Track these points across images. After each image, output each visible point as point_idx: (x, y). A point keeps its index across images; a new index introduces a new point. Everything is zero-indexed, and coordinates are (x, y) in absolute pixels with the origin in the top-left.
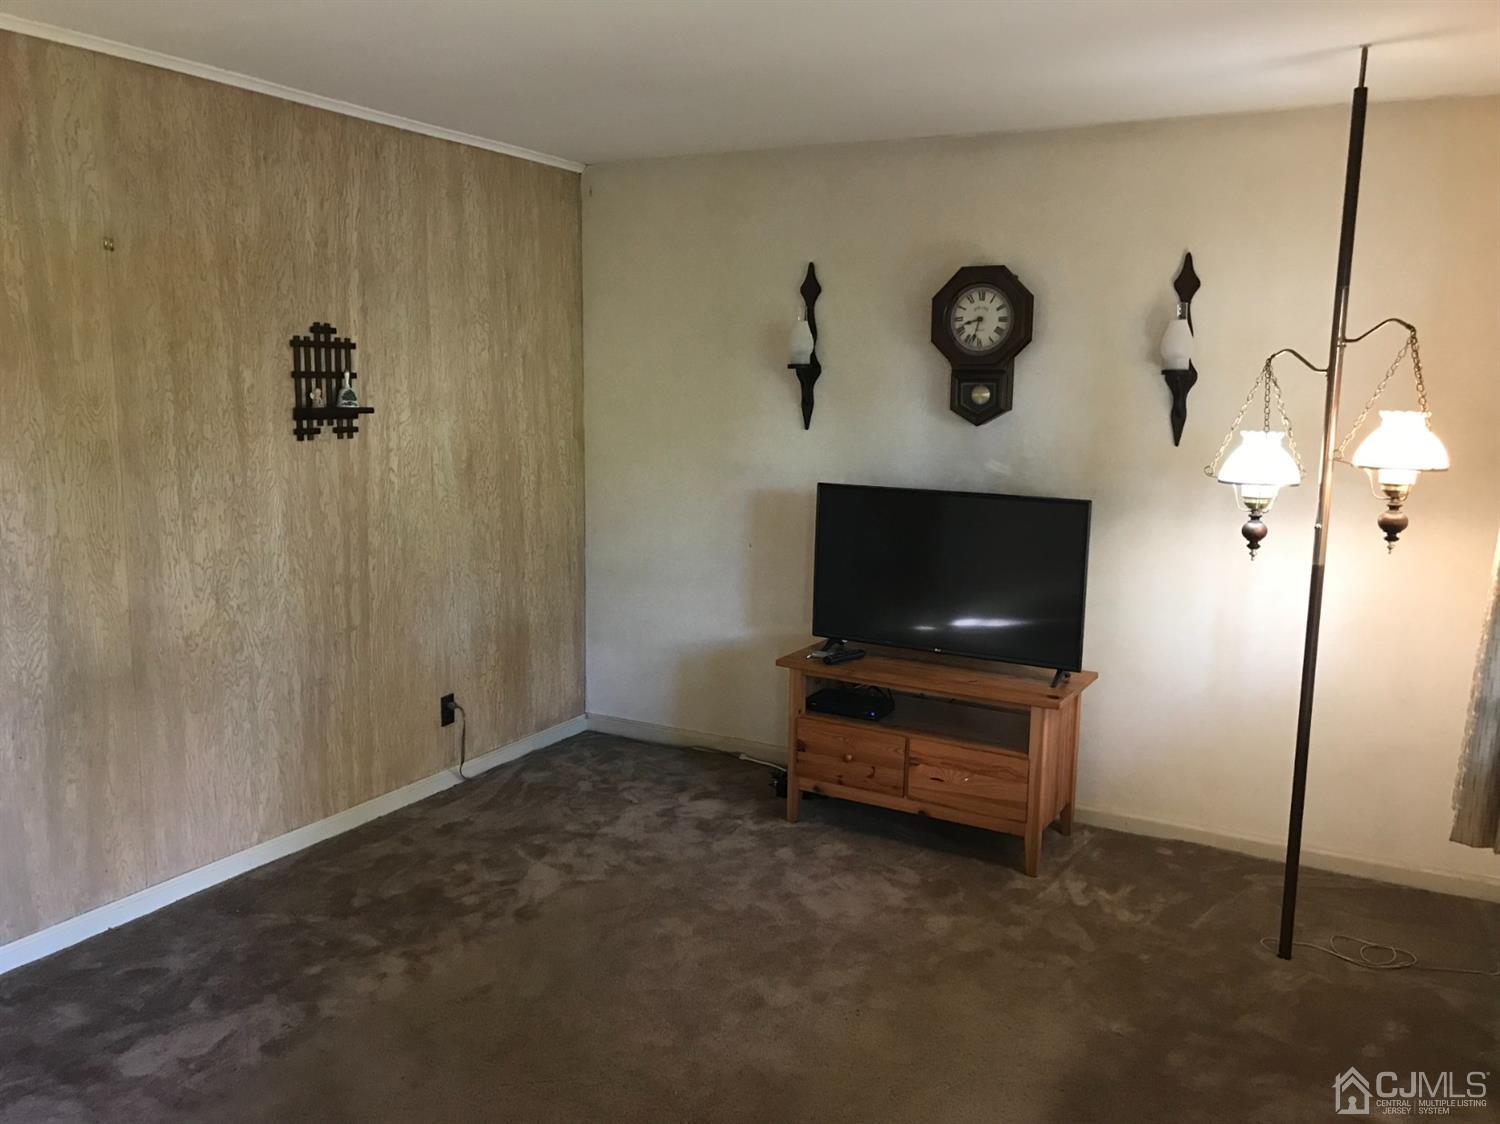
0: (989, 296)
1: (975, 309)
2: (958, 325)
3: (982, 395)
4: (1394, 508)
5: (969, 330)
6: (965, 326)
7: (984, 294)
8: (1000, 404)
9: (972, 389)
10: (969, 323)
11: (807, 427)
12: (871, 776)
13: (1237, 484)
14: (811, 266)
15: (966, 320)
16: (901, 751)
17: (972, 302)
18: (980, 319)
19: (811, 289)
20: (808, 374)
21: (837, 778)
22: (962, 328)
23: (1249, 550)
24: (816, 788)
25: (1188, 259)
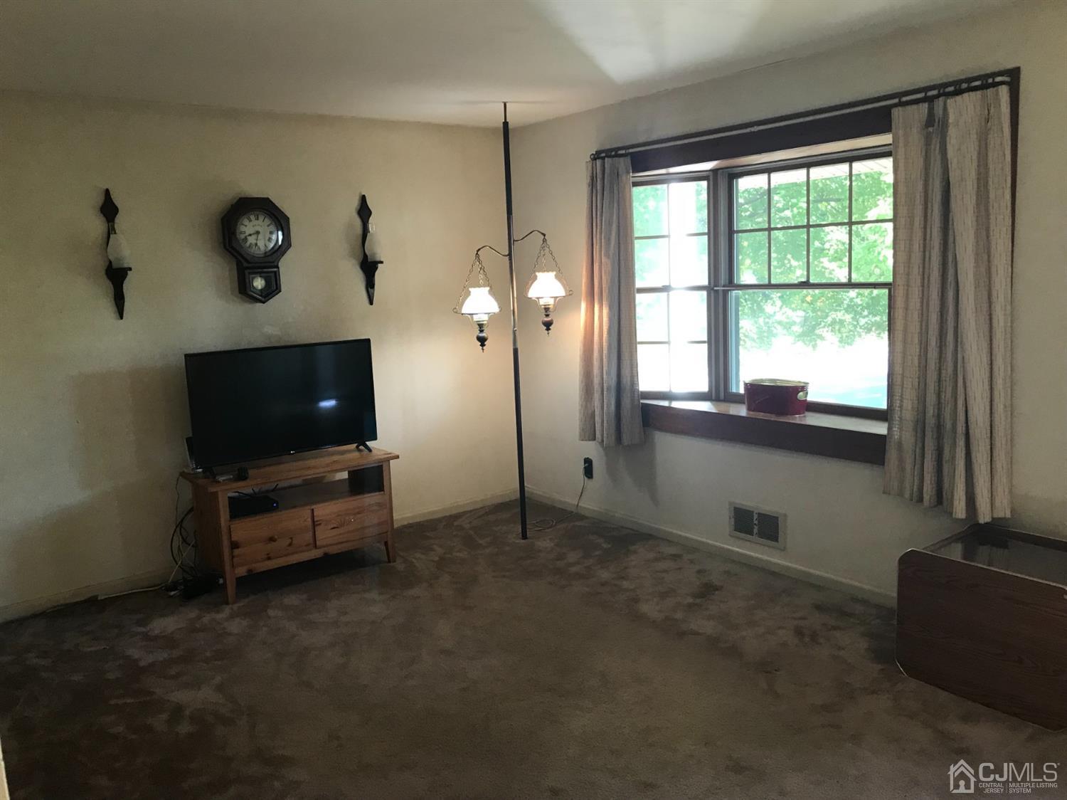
0: (261, 218)
1: (253, 226)
2: (243, 236)
3: (259, 283)
4: (547, 316)
5: (251, 240)
6: (248, 237)
7: (258, 216)
8: (273, 288)
9: (253, 279)
10: (250, 235)
11: (122, 318)
12: (290, 545)
13: (469, 314)
14: (107, 192)
15: (247, 234)
16: (309, 520)
17: (250, 221)
18: (258, 233)
19: (109, 210)
20: (116, 276)
21: (266, 556)
22: (246, 238)
23: (481, 347)
24: (250, 571)
25: (363, 198)
